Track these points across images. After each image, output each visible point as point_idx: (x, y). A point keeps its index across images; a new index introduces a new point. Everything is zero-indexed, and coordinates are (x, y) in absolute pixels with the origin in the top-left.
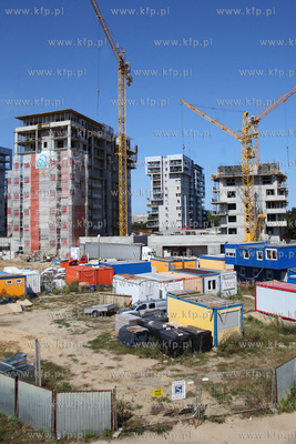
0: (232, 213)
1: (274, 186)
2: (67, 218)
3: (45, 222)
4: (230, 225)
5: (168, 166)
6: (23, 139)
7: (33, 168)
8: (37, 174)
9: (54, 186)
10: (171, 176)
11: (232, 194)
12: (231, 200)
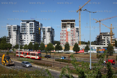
0: (104, 41)
3: (70, 43)
7: (67, 31)
8: (68, 33)
11: (104, 38)
12: (104, 39)
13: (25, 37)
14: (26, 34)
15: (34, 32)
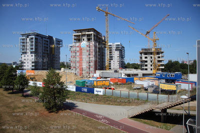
0: (146, 63)
1: (160, 55)
2: (92, 64)
3: (85, 65)
4: (145, 67)
5: (115, 47)
6: (76, 38)
7: (80, 47)
8: (82, 50)
9: (88, 54)
10: (116, 50)
11: (146, 58)
12: (146, 60)
13: (25, 58)
14: (26, 53)
15: (34, 50)
